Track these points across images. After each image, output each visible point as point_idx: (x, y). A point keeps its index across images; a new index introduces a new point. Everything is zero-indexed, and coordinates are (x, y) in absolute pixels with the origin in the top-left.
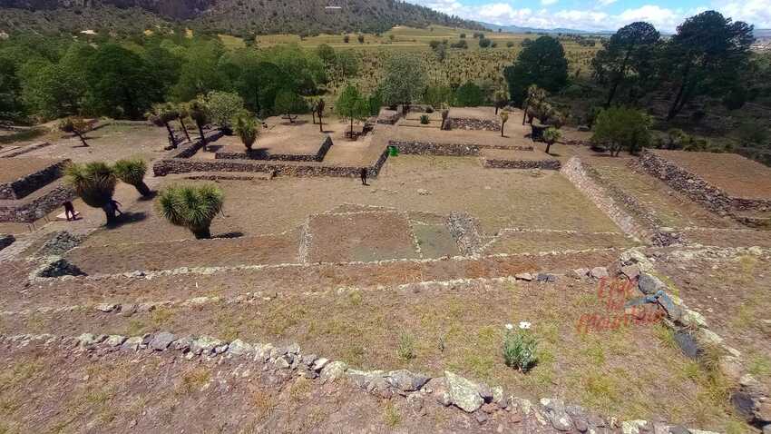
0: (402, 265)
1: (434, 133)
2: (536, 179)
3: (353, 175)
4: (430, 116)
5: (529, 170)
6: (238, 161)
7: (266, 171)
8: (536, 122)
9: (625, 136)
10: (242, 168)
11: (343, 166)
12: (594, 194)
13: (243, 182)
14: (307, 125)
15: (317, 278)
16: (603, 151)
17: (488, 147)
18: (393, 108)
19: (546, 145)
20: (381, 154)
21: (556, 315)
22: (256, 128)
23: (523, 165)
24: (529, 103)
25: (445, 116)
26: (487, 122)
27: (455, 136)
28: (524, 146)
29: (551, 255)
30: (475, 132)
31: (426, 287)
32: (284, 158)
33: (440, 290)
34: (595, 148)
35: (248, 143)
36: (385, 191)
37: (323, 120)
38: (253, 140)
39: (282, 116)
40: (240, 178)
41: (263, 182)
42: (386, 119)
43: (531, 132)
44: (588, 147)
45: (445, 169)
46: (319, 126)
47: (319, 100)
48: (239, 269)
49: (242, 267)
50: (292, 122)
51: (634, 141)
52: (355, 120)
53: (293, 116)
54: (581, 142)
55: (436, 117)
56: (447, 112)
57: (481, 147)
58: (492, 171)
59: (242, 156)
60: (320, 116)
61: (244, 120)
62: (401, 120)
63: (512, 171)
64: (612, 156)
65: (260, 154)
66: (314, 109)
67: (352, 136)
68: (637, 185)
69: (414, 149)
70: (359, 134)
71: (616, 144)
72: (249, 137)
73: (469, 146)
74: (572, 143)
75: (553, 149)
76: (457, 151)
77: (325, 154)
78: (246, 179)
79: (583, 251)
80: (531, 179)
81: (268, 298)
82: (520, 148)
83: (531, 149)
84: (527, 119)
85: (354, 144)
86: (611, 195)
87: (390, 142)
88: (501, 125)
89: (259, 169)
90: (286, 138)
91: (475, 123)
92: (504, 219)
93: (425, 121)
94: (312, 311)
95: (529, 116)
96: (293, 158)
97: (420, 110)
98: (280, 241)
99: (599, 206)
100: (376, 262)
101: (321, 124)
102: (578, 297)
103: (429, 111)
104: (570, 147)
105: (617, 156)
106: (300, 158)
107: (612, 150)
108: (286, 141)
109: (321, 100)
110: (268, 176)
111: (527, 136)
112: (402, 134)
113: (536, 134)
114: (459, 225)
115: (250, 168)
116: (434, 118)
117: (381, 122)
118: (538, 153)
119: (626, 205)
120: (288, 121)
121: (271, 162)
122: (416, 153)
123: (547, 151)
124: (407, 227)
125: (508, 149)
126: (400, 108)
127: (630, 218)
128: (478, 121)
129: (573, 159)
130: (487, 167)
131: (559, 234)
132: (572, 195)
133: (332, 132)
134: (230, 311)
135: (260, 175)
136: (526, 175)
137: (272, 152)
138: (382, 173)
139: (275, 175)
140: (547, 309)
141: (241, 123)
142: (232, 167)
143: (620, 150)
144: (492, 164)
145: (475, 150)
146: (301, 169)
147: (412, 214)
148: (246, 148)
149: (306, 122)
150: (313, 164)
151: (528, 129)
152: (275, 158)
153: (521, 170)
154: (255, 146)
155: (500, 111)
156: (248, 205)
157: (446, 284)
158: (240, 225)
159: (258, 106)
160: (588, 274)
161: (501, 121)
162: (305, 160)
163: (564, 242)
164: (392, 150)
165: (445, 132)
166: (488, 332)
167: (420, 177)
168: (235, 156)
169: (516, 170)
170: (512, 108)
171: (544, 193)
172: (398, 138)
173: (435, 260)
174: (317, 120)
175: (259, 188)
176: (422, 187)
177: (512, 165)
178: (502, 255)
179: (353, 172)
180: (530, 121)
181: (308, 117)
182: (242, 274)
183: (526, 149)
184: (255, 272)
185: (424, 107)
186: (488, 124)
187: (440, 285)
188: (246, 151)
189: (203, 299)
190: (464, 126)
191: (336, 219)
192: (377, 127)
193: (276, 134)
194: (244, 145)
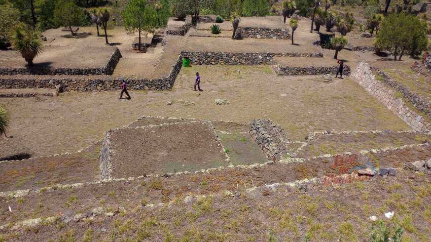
0: (231, 172)
1: (225, 43)
2: (329, 85)
3: (147, 88)
4: (221, 26)
5: (321, 76)
6: (19, 77)
7: (51, 86)
8: (323, 30)
9: (405, 40)
10: (23, 84)
11: (136, 78)
12: (385, 96)
13: (26, 99)
14: (90, 37)
15: (145, 192)
16: (386, 55)
17: (280, 55)
18: (181, 18)
19: (334, 52)
20: (174, 65)
21: (407, 206)
22: (37, 41)
23: (314, 71)
24: (316, 11)
25: (236, 25)
26: (277, 31)
27: (247, 45)
28: (314, 53)
29: (372, 153)
30: (266, 41)
31: (274, 190)
32: (69, 72)
33: (289, 190)
34: (379, 53)
35: (29, 57)
36: (182, 102)
37: (109, 32)
38: (35, 53)
39: (62, 28)
40: (21, 96)
41: (49, 99)
42: (176, 30)
43: (319, 39)
44: (374, 52)
45: (240, 77)
46: (104, 38)
47: (104, 12)
48: (55, 189)
49: (59, 185)
50: (75, 34)
51: (415, 46)
52: (143, 32)
53: (74, 28)
54: (365, 48)
55: (227, 26)
56: (238, 21)
57: (274, 55)
58: (286, 78)
59: (22, 72)
60: (105, 28)
61: (23, 33)
62: (191, 31)
63: (304, 78)
64: (395, 59)
65: (44, 68)
66: (98, 20)
67: (140, 47)
68: (423, 86)
69: (208, 59)
70: (148, 46)
71: (399, 48)
72: (29, 51)
73: (262, 54)
74: (358, 48)
75: (342, 55)
76: (250, 60)
77: (114, 67)
78: (28, 96)
79: (401, 148)
80: (323, 85)
81: (111, 214)
82: (311, 55)
83: (321, 55)
84: (315, 27)
85: (144, 56)
86: (399, 97)
87: (182, 52)
88: (290, 33)
89: (43, 85)
90: (70, 51)
91: (266, 32)
92: (303, 124)
93: (216, 31)
94: (164, 223)
95: (316, 24)
96: (80, 72)
97: (210, 20)
98: (76, 161)
99: (390, 108)
100: (203, 171)
101: (106, 36)
102: (422, 188)
103: (219, 21)
104: (357, 53)
105: (400, 60)
106: (88, 72)
107: (396, 54)
108: (71, 54)
109: (106, 11)
110: (54, 92)
111: (316, 43)
112: (194, 45)
113: (324, 41)
114: (263, 132)
115: (33, 84)
116: (225, 28)
117: (169, 33)
118: (328, 59)
119: (415, 105)
120: (69, 33)
121: (57, 77)
122: (209, 63)
123: (336, 57)
124: (213, 137)
125: (299, 56)
126: (189, 19)
127: (419, 117)
128: (268, 29)
129: (361, 64)
130: (280, 75)
131: (365, 134)
132: (363, 98)
133: (119, 44)
134: (71, 231)
135: (45, 91)
136: (318, 81)
137: (56, 67)
138: (177, 85)
139: (61, 90)
140: (397, 201)
141: (20, 36)
142: (12, 84)
143: (402, 54)
144: (285, 71)
145: (268, 58)
146: (90, 83)
147: (215, 124)
148: (27, 63)
149: (90, 34)
150: (103, 77)
151: (316, 36)
152: (61, 72)
153: (313, 77)
154: (37, 60)
155: (288, 20)
156: (34, 123)
157: (292, 185)
158: (27, 145)
159: (35, 19)
160: (424, 166)
161: (291, 29)
162: (94, 74)
163: (371, 141)
164: (186, 60)
165: (237, 41)
166: (349, 228)
167: (216, 87)
168: (14, 72)
169: (308, 77)
170: (298, 16)
171: (336, 98)
172: (190, 49)
173: (261, 165)
174: (102, 32)
175: (44, 105)
176: (219, 97)
177: (303, 71)
178: (326, 156)
179: (147, 85)
180: (317, 29)
181: (93, 29)
182: (61, 193)
183: (316, 56)
184: (75, 191)
185: (214, 17)
186: (278, 33)
187: (288, 187)
188: (26, 66)
189: (36, 221)
190: (255, 34)
191: (139, 133)
192: (167, 38)
193: (58, 47)
194: (24, 59)
